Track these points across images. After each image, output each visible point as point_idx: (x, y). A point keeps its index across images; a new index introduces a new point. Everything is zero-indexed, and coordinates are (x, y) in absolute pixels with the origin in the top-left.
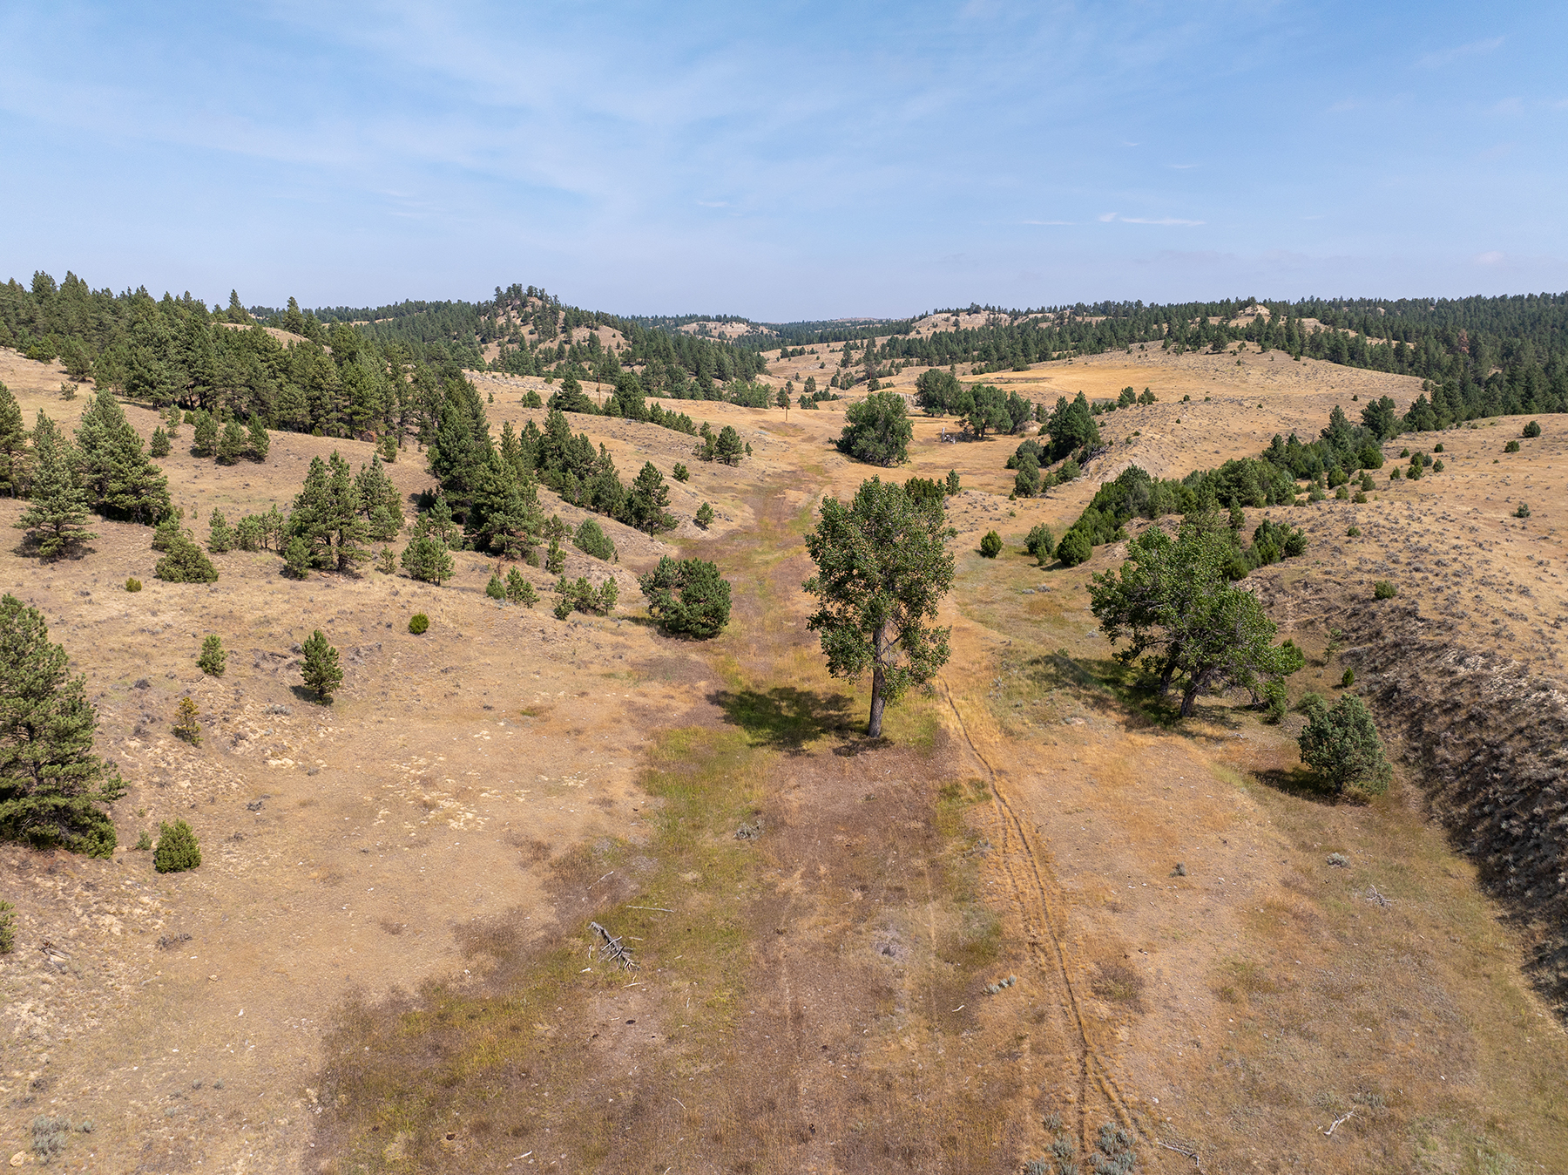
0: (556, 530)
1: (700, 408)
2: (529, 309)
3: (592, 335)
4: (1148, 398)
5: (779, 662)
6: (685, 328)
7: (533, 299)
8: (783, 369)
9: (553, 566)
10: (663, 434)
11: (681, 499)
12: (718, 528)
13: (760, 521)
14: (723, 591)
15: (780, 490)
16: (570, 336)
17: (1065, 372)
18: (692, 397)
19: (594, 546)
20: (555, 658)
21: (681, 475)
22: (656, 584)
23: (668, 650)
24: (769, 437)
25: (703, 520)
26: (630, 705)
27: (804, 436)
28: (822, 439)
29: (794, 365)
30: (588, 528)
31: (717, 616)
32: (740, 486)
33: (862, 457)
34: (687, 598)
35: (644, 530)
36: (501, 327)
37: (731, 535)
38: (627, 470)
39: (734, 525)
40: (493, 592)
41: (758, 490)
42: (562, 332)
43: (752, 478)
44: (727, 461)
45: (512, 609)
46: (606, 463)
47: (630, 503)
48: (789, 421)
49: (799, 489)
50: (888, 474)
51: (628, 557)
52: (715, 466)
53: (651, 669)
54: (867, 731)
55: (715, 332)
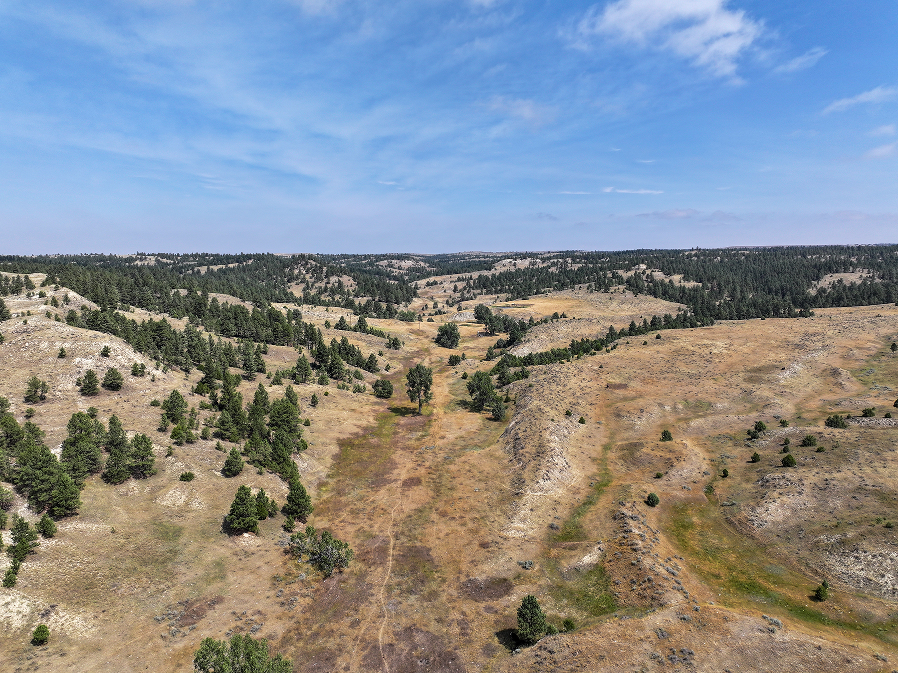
0: (348, 372)
1: (387, 323)
2: (309, 266)
3: (339, 280)
4: (564, 316)
5: (403, 402)
6: (381, 263)
7: (311, 261)
8: (426, 293)
9: (350, 382)
10: (375, 338)
11: (382, 362)
12: (392, 371)
13: (404, 369)
14: (391, 387)
15: (412, 358)
16: (329, 280)
17: (542, 301)
18: (385, 318)
19: (358, 376)
20: (355, 401)
21: (381, 354)
22: (376, 386)
23: (379, 400)
24: (413, 337)
25: (387, 368)
26: (372, 409)
27: (425, 336)
28: (432, 337)
29: (432, 291)
30: (357, 372)
31: (390, 393)
32: (400, 357)
33: (443, 345)
34: (383, 389)
35: (371, 372)
36: (297, 275)
37: (396, 373)
38: (366, 353)
39: (396, 370)
40: (339, 387)
41: (405, 358)
42: (325, 278)
43: (404, 354)
44: (396, 349)
45: (345, 391)
46: (359, 352)
47: (367, 364)
48: (421, 329)
49: (418, 358)
50: (450, 351)
51: (367, 380)
52: (392, 350)
53: (376, 403)
54: (418, 413)
55: (396, 266)
